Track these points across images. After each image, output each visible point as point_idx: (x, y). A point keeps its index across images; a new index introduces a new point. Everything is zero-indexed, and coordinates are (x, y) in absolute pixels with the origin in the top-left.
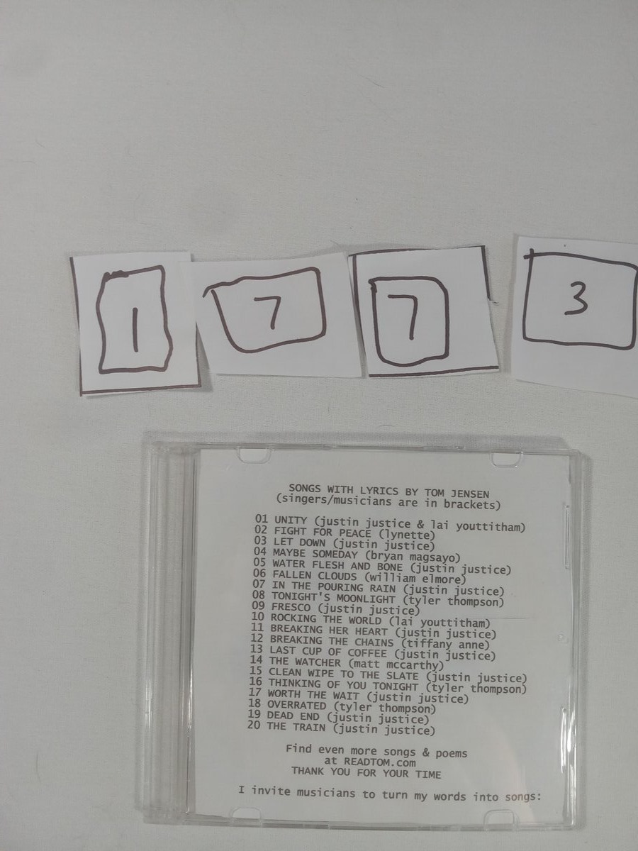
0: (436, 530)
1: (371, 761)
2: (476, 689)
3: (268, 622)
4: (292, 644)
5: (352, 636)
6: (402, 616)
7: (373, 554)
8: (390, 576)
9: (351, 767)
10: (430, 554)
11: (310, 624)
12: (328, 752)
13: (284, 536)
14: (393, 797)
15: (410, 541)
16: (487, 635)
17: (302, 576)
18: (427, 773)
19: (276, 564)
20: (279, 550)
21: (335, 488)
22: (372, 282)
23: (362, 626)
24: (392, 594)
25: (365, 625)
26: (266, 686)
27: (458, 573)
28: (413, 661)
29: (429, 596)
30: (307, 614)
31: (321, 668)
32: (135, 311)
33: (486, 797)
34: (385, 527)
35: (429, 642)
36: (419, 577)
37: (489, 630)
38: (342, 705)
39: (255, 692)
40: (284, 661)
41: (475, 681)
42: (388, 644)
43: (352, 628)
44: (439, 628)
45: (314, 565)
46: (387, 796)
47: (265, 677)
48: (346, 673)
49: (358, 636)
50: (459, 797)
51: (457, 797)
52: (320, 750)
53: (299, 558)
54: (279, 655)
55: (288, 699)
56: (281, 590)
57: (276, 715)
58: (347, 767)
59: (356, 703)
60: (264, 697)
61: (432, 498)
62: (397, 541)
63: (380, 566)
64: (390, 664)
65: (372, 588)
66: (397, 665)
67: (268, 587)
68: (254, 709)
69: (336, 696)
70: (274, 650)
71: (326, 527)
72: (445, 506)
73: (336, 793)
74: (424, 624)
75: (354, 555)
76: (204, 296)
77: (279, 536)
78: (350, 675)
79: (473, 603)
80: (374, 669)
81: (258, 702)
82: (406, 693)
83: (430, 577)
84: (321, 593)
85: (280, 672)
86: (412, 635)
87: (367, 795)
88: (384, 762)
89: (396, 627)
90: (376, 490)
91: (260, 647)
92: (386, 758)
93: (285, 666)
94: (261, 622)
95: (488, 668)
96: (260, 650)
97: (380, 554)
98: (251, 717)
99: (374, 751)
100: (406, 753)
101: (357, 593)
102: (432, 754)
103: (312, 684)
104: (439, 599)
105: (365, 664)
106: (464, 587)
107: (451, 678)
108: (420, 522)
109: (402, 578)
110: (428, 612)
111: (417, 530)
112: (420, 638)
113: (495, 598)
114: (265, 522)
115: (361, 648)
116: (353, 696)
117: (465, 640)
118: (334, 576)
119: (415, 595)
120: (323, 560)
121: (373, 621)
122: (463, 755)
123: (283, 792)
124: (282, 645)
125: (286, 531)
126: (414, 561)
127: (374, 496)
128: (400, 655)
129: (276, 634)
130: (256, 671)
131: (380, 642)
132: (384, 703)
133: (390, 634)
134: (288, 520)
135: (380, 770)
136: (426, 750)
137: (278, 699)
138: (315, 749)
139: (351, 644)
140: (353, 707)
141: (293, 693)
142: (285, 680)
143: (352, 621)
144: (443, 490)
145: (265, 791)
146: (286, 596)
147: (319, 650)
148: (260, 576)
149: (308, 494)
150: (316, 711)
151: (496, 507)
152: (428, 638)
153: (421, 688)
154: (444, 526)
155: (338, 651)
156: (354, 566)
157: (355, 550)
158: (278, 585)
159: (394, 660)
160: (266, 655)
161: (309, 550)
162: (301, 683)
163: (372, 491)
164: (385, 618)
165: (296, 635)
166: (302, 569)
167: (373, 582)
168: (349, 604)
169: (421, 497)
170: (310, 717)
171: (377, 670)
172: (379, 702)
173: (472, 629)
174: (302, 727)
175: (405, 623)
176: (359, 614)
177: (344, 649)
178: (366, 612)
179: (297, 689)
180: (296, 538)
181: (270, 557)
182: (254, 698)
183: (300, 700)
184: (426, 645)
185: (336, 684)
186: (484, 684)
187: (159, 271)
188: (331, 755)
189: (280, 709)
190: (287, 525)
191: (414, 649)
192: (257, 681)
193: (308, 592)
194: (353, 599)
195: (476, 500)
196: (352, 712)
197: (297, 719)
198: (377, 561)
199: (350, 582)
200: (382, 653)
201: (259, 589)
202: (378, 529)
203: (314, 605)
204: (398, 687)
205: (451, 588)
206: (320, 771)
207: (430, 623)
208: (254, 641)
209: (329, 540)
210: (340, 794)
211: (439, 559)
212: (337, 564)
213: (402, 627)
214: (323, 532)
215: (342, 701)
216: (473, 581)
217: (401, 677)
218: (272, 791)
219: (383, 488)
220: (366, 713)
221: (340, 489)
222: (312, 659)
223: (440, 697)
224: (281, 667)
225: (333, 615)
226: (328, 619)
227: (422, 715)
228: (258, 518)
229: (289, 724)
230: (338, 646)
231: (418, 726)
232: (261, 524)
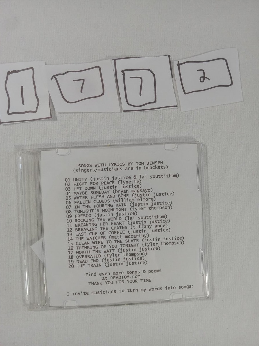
0: (142, 179)
1: (122, 277)
2: (163, 244)
3: (74, 223)
4: (85, 231)
5: (109, 226)
6: (130, 216)
7: (116, 191)
8: (124, 200)
9: (113, 280)
10: (140, 189)
11: (92, 222)
12: (103, 275)
13: (78, 186)
14: (132, 291)
15: (131, 184)
16: (166, 221)
17: (87, 203)
18: (145, 280)
19: (75, 198)
20: (76, 192)
21: (98, 165)
22: (123, 71)
23: (114, 221)
24: (125, 207)
25: (115, 221)
26: (75, 250)
27: (152, 196)
28: (136, 234)
29: (140, 207)
30: (90, 218)
31: (98, 240)
33: (171, 288)
34: (120, 179)
35: (142, 226)
36: (136, 199)
37: (167, 219)
38: (108, 255)
39: (71, 253)
40: (82, 239)
41: (162, 240)
42: (125, 228)
43: (109, 222)
44: (146, 220)
45: (91, 197)
46: (129, 291)
47: (74, 246)
48: (108, 242)
49: (112, 226)
50: (160, 289)
51: (158, 289)
52: (100, 274)
53: (85, 195)
54: (80, 237)
55: (85, 254)
56: (78, 209)
57: (80, 261)
58: (112, 280)
59: (113, 253)
60: (75, 254)
61: (139, 166)
62: (126, 185)
63: (119, 196)
64: (126, 236)
65: (117, 205)
66: (129, 237)
67: (73, 208)
68: (71, 260)
69: (105, 251)
70: (77, 234)
71: (96, 181)
72: (145, 169)
73: (108, 292)
74: (139, 219)
75: (108, 192)
77: (76, 186)
78: (110, 242)
79: (159, 208)
80: (120, 239)
81: (72, 257)
82: (134, 248)
83: (140, 199)
84: (95, 209)
85: (81, 243)
86: (135, 223)
87: (121, 291)
88: (127, 277)
89: (128, 220)
90: (115, 164)
91: (71, 234)
92: (128, 275)
93: (83, 241)
94: (70, 223)
95: (168, 235)
96: (71, 235)
97: (119, 191)
98: (70, 263)
99: (122, 273)
100: (136, 272)
101: (110, 208)
102: (147, 272)
103: (94, 247)
104: (145, 208)
105: (116, 237)
106: (155, 202)
107: (153, 240)
108: (135, 176)
109: (129, 200)
110: (140, 213)
111: (134, 180)
112: (138, 224)
113: (168, 206)
114: (69, 181)
115: (114, 231)
116: (112, 251)
117: (157, 224)
118: (100, 201)
119: (135, 207)
120: (95, 195)
121: (118, 219)
122: (159, 271)
123: (85, 293)
124: (81, 232)
125: (78, 184)
126: (133, 193)
127: (115, 167)
128: (130, 232)
129: (78, 228)
130: (70, 244)
131: (122, 227)
132: (125, 253)
133: (126, 224)
134: (79, 180)
135: (125, 280)
136: (144, 270)
137: (80, 255)
138: (98, 274)
139: (109, 229)
140: (112, 255)
141: (87, 252)
142: (83, 247)
143: (109, 220)
144: (143, 162)
145: (78, 294)
146: (81, 211)
147: (96, 233)
148: (69, 204)
149: (87, 168)
150: (97, 258)
151: (166, 168)
152: (141, 224)
153: (140, 245)
154: (145, 177)
155: (104, 232)
156: (108, 196)
157: (108, 190)
158: (77, 207)
159: (128, 235)
160: (74, 237)
161: (89, 192)
162: (90, 247)
163: (114, 165)
164: (123, 217)
165: (86, 227)
166: (86, 199)
167: (117, 203)
168: (108, 212)
169: (134, 166)
170: (95, 261)
171: (121, 239)
172: (123, 253)
173: (160, 219)
174: (92, 265)
175: (131, 219)
176: (112, 217)
177: (107, 232)
178: (115, 216)
179: (88, 250)
180: (83, 187)
181: (72, 196)
182: (70, 255)
183: (90, 254)
184: (141, 227)
185: (104, 247)
186: (166, 241)
188: (105, 276)
189: (82, 259)
190: (79, 182)
191: (136, 229)
192: (71, 248)
193: (90, 209)
194: (109, 210)
195: (157, 165)
196: (112, 257)
197: (89, 262)
198: (118, 194)
199: (107, 203)
200: (123, 232)
201: (69, 209)
202: (117, 180)
203: (93, 214)
204: (130, 246)
205: (150, 202)
206: (100, 283)
207: (142, 218)
208: (68, 231)
209: (97, 186)
210: (109, 292)
211: (144, 191)
212: (101, 196)
213: (130, 221)
214: (94, 183)
215: (108, 253)
216: (158, 199)
217: (131, 241)
218: (81, 294)
219: (118, 163)
220: (118, 258)
221: (100, 165)
222: (93, 237)
223: (148, 248)
224: (80, 241)
225: (101, 217)
226: (99, 219)
227: (141, 256)
228: (66, 180)
229: (86, 265)
230: (104, 230)
231: (140, 261)
232: (67, 182)
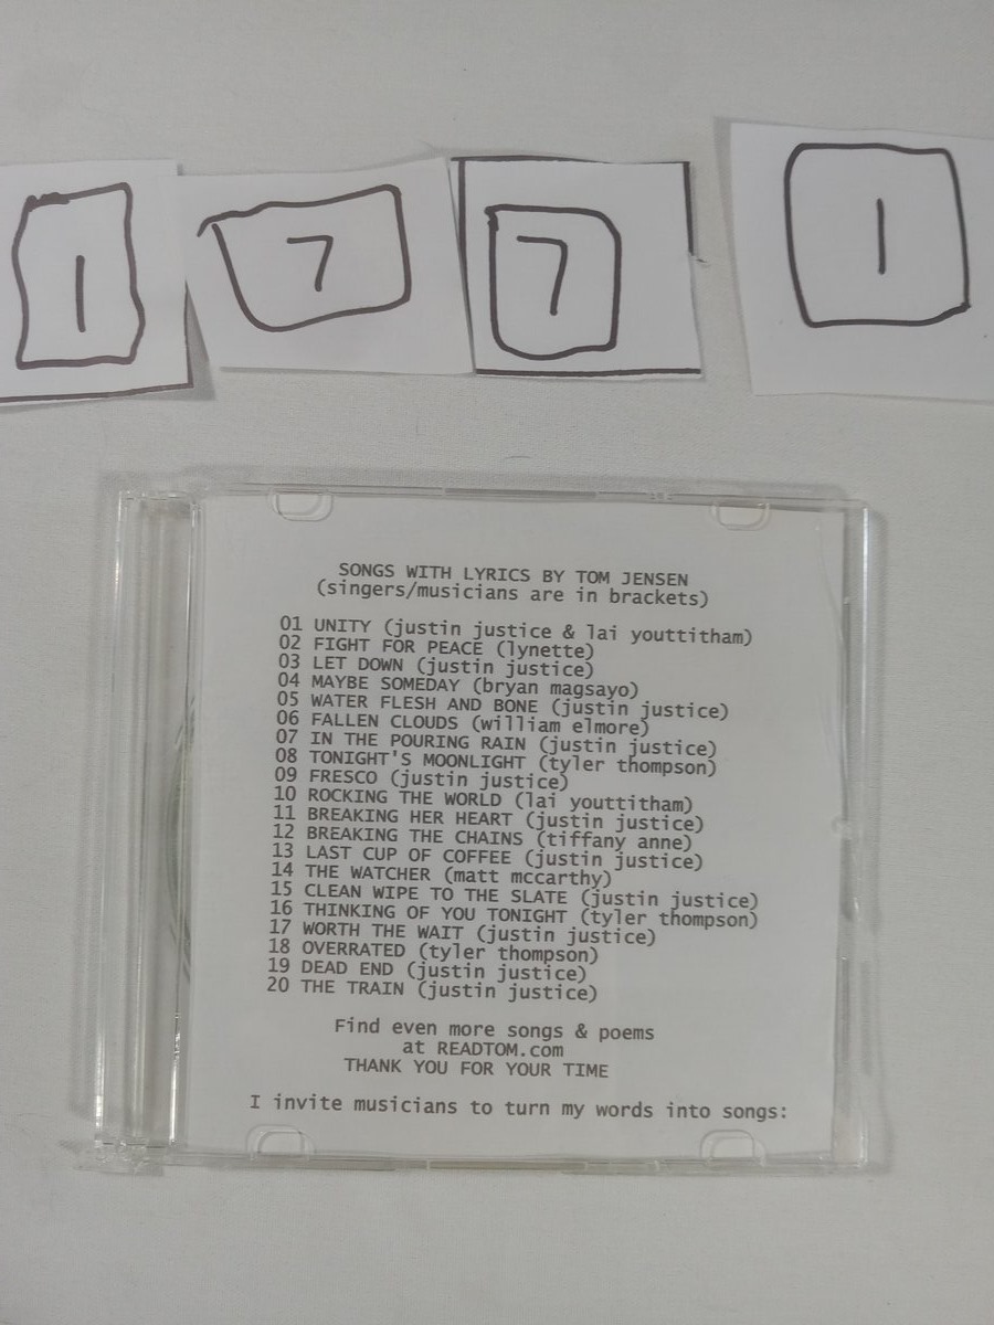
0: (596, 642)
1: (485, 1047)
2: (667, 920)
3: (302, 805)
4: (346, 842)
5: (449, 828)
6: (537, 792)
7: (485, 683)
8: (516, 722)
9: (449, 1058)
10: (585, 682)
11: (376, 806)
12: (409, 1031)
13: (330, 653)
14: (524, 1113)
15: (550, 661)
16: (689, 824)
17: (362, 723)
18: (584, 1069)
19: (316, 701)
20: (321, 677)
21: (420, 570)
22: (491, 211)
23: (467, 808)
24: (520, 752)
25: (472, 808)
26: (300, 916)
27: (634, 716)
28: (557, 870)
29: (584, 756)
30: (371, 788)
31: (396, 883)
32: (80, 261)
33: (689, 1111)
34: (507, 637)
35: (585, 837)
36: (567, 724)
37: (691, 816)
38: (433, 948)
39: (280, 927)
40: (331, 871)
41: (666, 905)
42: (513, 840)
43: (450, 812)
44: (603, 813)
45: (383, 702)
46: (513, 1109)
47: (298, 899)
48: (440, 892)
49: (461, 826)
50: (641, 1111)
51: (637, 1111)
52: (394, 1028)
53: (357, 692)
54: (322, 862)
55: (338, 938)
56: (326, 747)
57: (316, 967)
58: (442, 1058)
59: (458, 945)
60: (296, 936)
61: (588, 587)
62: (528, 660)
63: (499, 705)
64: (516, 876)
65: (485, 742)
66: (530, 878)
67: (303, 743)
68: (278, 956)
69: (422, 933)
70: (314, 853)
71: (405, 637)
72: (612, 601)
73: (422, 1107)
74: (576, 806)
75: (454, 685)
76: (199, 234)
77: (322, 653)
78: (448, 896)
79: (663, 768)
80: (489, 885)
81: (285, 944)
82: (545, 926)
83: (585, 724)
84: (395, 752)
85: (325, 890)
86: (555, 825)
87: (479, 1109)
88: (509, 1049)
89: (527, 810)
90: (491, 573)
91: (288, 847)
92: (512, 1041)
93: (333, 881)
94: (290, 803)
95: (689, 882)
96: (288, 853)
97: (498, 684)
98: (273, 970)
99: (489, 1030)
100: (546, 1032)
101: (458, 751)
102: (593, 1034)
103: (380, 912)
104: (603, 762)
105: (473, 876)
106: (645, 741)
107: (625, 899)
108: (569, 627)
109: (537, 725)
110: (582, 784)
111: (563, 642)
112: (570, 830)
113: (701, 761)
114: (297, 629)
115: (465, 847)
116: (452, 933)
117: (649, 833)
118: (419, 722)
119: (560, 755)
120: (400, 695)
121: (487, 800)
122: (646, 1035)
123: (329, 1104)
124: (328, 844)
125: (334, 645)
126: (558, 696)
127: (487, 584)
128: (534, 860)
129: (317, 823)
130: (282, 890)
131: (499, 837)
132: (506, 945)
133: (517, 823)
134: (338, 626)
135: (500, 1063)
136: (581, 1027)
137: (320, 939)
138: (386, 1027)
139: (448, 841)
140: (453, 953)
141: (347, 928)
142: (333, 905)
143: (450, 800)
144: (608, 573)
145: (296, 1104)
146: (335, 757)
147: (392, 852)
148: (288, 722)
149: (373, 580)
150: (387, 960)
151: (701, 603)
152: (583, 830)
153: (573, 918)
154: (609, 635)
155: (426, 853)
156: (453, 703)
157: (454, 677)
158: (320, 737)
159: (524, 869)
160: (299, 861)
161: (374, 678)
162: (361, 911)
163: (484, 575)
164: (508, 795)
165: (351, 825)
166: (362, 710)
167: (485, 733)
168: (445, 770)
169: (569, 584)
170: (378, 969)
171: (494, 886)
172: (499, 944)
173: (660, 815)
174: (363, 988)
175: (542, 803)
176: (462, 789)
177: (436, 851)
178: (475, 782)
179: (354, 920)
180: (352, 657)
181: (306, 690)
182: (279, 937)
183: (360, 941)
184: (580, 842)
185: (421, 912)
186: (682, 911)
187: (122, 193)
188: (414, 1037)
189: (324, 957)
190: (337, 635)
191: (558, 850)
192: (284, 907)
193: (372, 750)
194: (452, 761)
195: (665, 590)
196: (451, 961)
197: (354, 974)
198: (493, 695)
199: (446, 732)
200: (504, 857)
201: (287, 746)
202: (495, 640)
203: (384, 772)
204: (531, 917)
205: (623, 741)
206: (394, 1066)
207: (587, 803)
208: (278, 836)
209: (409, 659)
210: (430, 1109)
211: (601, 692)
212: (424, 701)
213: (538, 811)
214: (399, 646)
215: (433, 941)
216: (661, 730)
217: (536, 899)
218: (309, 1103)
219: (503, 570)
220: (475, 963)
221: (429, 572)
222: (380, 868)
223: (605, 933)
224: (325, 882)
225: (416, 789)
226: (409, 796)
227: (574, 966)
228: (285, 622)
229: (340, 982)
230: (426, 845)
231: (567, 985)
232: (290, 633)
